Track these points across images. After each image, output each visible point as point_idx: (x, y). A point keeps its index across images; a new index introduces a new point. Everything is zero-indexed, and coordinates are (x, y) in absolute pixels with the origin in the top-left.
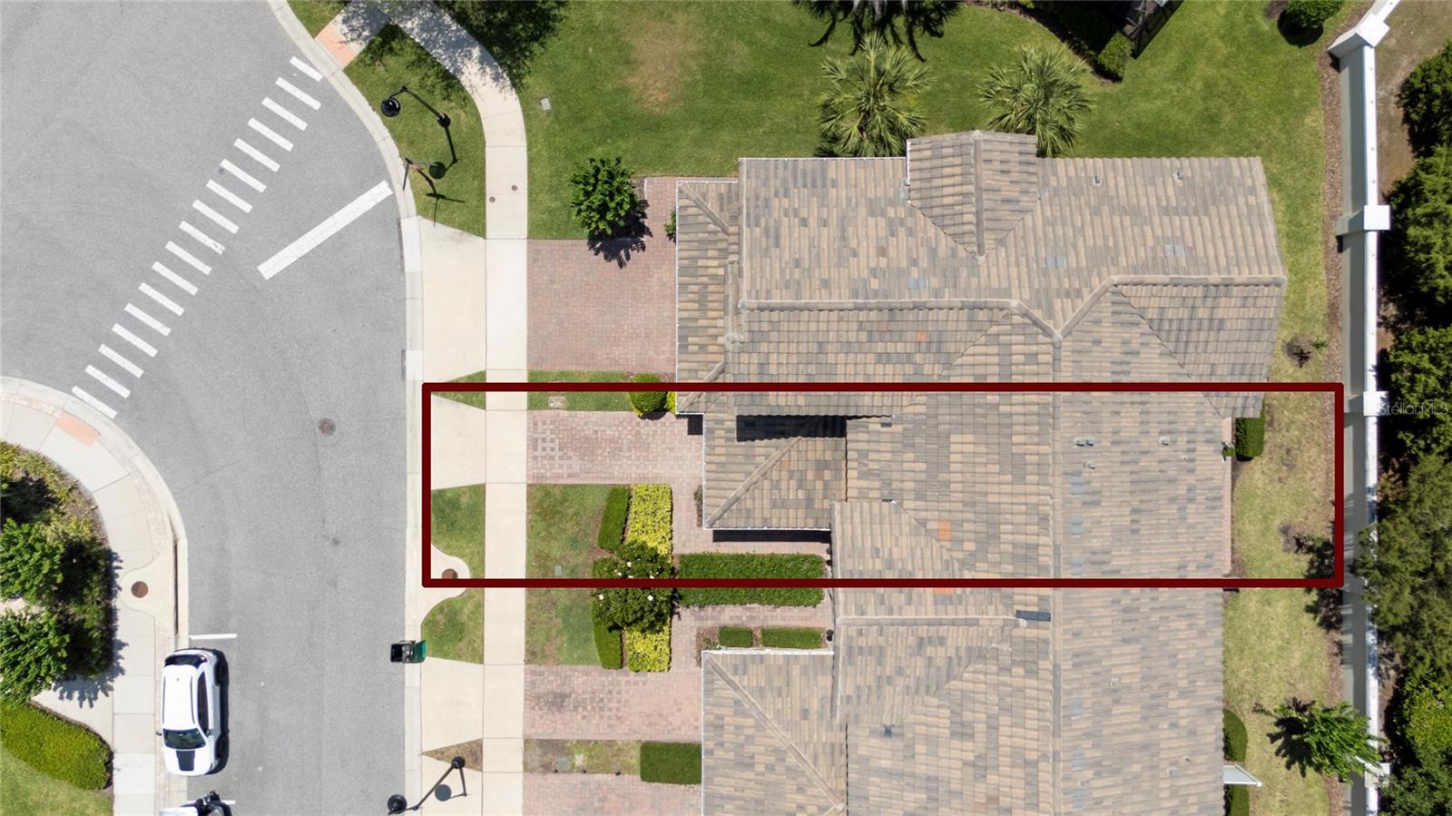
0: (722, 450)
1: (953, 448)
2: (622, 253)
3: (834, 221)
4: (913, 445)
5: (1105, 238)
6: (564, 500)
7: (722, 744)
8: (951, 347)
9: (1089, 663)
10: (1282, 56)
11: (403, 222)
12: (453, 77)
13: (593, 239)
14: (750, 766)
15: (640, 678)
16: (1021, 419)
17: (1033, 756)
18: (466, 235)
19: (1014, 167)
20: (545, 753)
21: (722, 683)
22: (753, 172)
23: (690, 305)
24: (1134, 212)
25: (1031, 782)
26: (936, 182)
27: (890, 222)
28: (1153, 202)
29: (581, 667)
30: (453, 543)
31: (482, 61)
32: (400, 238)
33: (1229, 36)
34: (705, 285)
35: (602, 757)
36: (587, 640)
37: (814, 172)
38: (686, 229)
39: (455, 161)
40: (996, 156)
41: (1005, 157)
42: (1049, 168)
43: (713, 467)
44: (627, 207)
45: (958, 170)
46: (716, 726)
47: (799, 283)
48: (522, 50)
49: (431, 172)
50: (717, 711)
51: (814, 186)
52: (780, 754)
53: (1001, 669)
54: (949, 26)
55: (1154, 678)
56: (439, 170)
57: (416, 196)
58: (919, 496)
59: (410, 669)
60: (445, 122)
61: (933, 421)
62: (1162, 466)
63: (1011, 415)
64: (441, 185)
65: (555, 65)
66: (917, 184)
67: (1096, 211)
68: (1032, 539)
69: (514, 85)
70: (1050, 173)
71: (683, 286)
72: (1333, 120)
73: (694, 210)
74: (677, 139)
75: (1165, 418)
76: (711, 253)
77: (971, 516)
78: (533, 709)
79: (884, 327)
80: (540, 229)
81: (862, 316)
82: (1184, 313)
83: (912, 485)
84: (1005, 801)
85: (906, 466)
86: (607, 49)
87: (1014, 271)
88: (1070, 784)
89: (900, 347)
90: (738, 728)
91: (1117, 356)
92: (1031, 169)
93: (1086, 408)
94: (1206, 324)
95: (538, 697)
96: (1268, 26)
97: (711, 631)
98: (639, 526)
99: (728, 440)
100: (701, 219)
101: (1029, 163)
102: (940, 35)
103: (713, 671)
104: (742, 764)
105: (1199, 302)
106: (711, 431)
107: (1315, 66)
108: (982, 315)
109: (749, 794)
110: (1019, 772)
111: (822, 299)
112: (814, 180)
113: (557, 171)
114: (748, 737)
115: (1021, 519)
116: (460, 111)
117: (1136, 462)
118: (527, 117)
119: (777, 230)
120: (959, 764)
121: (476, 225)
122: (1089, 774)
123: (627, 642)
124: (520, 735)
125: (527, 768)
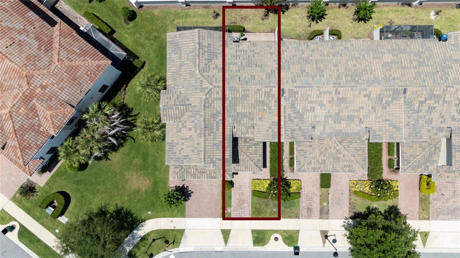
0: (242, 167)
1: (240, 111)
2: (189, 192)
3: (182, 141)
4: (240, 121)
5: (187, 73)
6: (255, 208)
7: (319, 168)
8: (215, 112)
9: (295, 78)
10: (139, 20)
11: (181, 251)
12: (142, 238)
13: (185, 200)
14: (324, 161)
15: (303, 188)
16: (233, 95)
17: (318, 93)
18: (184, 234)
19: (169, 96)
20: (323, 213)
21: (303, 168)
22: (169, 161)
23: (203, 176)
24: (181, 66)
25: (325, 93)
26: (173, 115)
27: (183, 127)
28: (178, 61)
29: (300, 204)
30: (267, 238)
31: (138, 230)
32: (185, 252)
33: (134, 34)
34: (198, 172)
35: (324, 198)
36: (293, 202)
37: (169, 146)
38: (183, 177)
39: (164, 237)
40: (166, 100)
41: (166, 98)
42: (169, 86)
43: (246, 170)
44: (177, 193)
45: (170, 110)
46: (314, 169)
47: (198, 151)
48: (135, 219)
49: (167, 244)
50: (310, 169)
51: (173, 146)
52: (321, 153)
53: (296, 100)
54: (130, 106)
55: (299, 61)
56: (167, 242)
57: (174, 248)
58: (253, 119)
59: (301, 250)
60: (154, 240)
61: (234, 116)
62: (245, 59)
63: (232, 98)
64: (171, 241)
65: (139, 210)
66: (173, 120)
67: (181, 75)
68: (263, 93)
69: (144, 221)
70: (170, 86)
71: (198, 178)
72: (156, 8)
73: (178, 175)
74: (159, 178)
75: (233, 58)
76: (190, 170)
77: (258, 107)
78: (311, 217)
79: (209, 129)
80: (183, 214)
81: (207, 135)
82: (206, 54)
83: (250, 121)
84: (330, 99)
85: (245, 123)
86: (135, 196)
87: (196, 96)
88: (325, 84)
89: (215, 125)
90: (314, 164)
91: (217, 71)
92: (170, 91)
93: (230, 79)
94: (209, 48)
95: (308, 215)
96: (131, 24)
97: (290, 169)
98: (262, 188)
99: (239, 166)
100: (181, 173)
101: (168, 92)
102: (133, 108)
103: (299, 170)
104: (324, 163)
105: (203, 50)
106: (237, 170)
107: (142, 12)
108: (207, 105)
109: (332, 161)
110: (323, 96)
111: (202, 145)
112: (172, 146)
113: (167, 210)
114: (317, 161)
115: (258, 95)
116: (151, 236)
117: (244, 65)
118: (153, 218)
119: (184, 156)
120: (321, 110)
121: (182, 232)
122: (323, 78)
123: (293, 192)
124: (319, 220)
125: (328, 218)
